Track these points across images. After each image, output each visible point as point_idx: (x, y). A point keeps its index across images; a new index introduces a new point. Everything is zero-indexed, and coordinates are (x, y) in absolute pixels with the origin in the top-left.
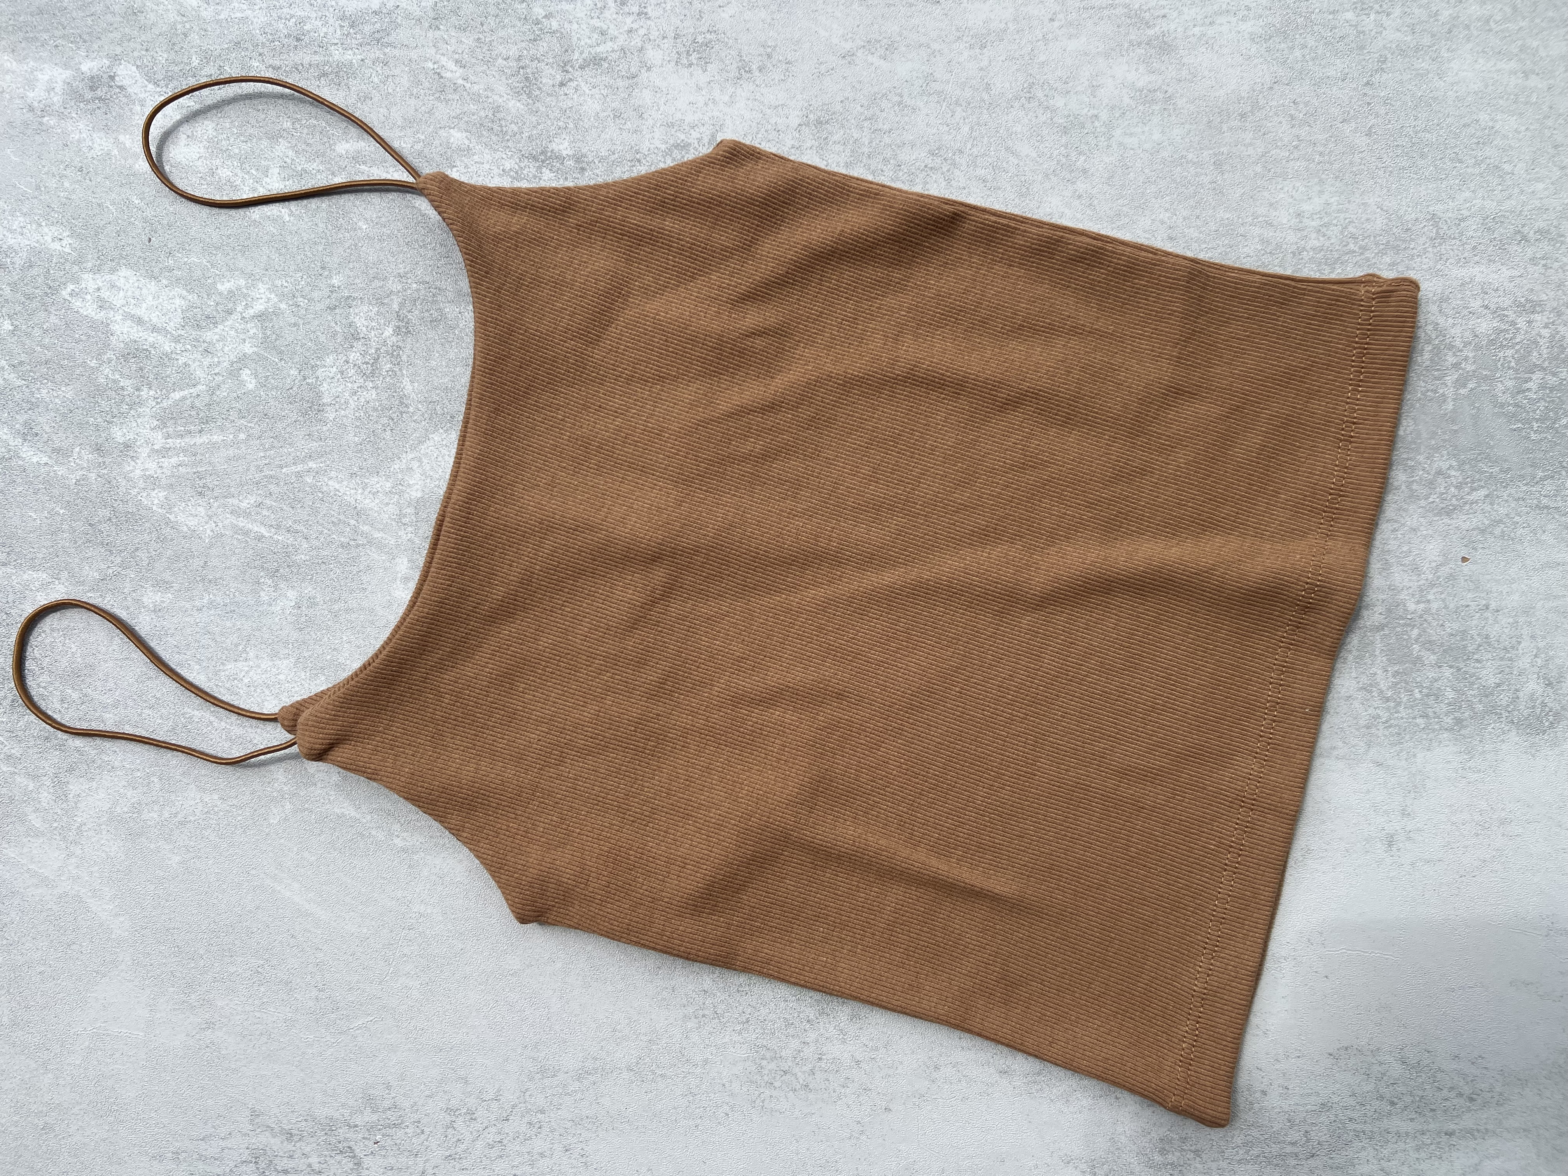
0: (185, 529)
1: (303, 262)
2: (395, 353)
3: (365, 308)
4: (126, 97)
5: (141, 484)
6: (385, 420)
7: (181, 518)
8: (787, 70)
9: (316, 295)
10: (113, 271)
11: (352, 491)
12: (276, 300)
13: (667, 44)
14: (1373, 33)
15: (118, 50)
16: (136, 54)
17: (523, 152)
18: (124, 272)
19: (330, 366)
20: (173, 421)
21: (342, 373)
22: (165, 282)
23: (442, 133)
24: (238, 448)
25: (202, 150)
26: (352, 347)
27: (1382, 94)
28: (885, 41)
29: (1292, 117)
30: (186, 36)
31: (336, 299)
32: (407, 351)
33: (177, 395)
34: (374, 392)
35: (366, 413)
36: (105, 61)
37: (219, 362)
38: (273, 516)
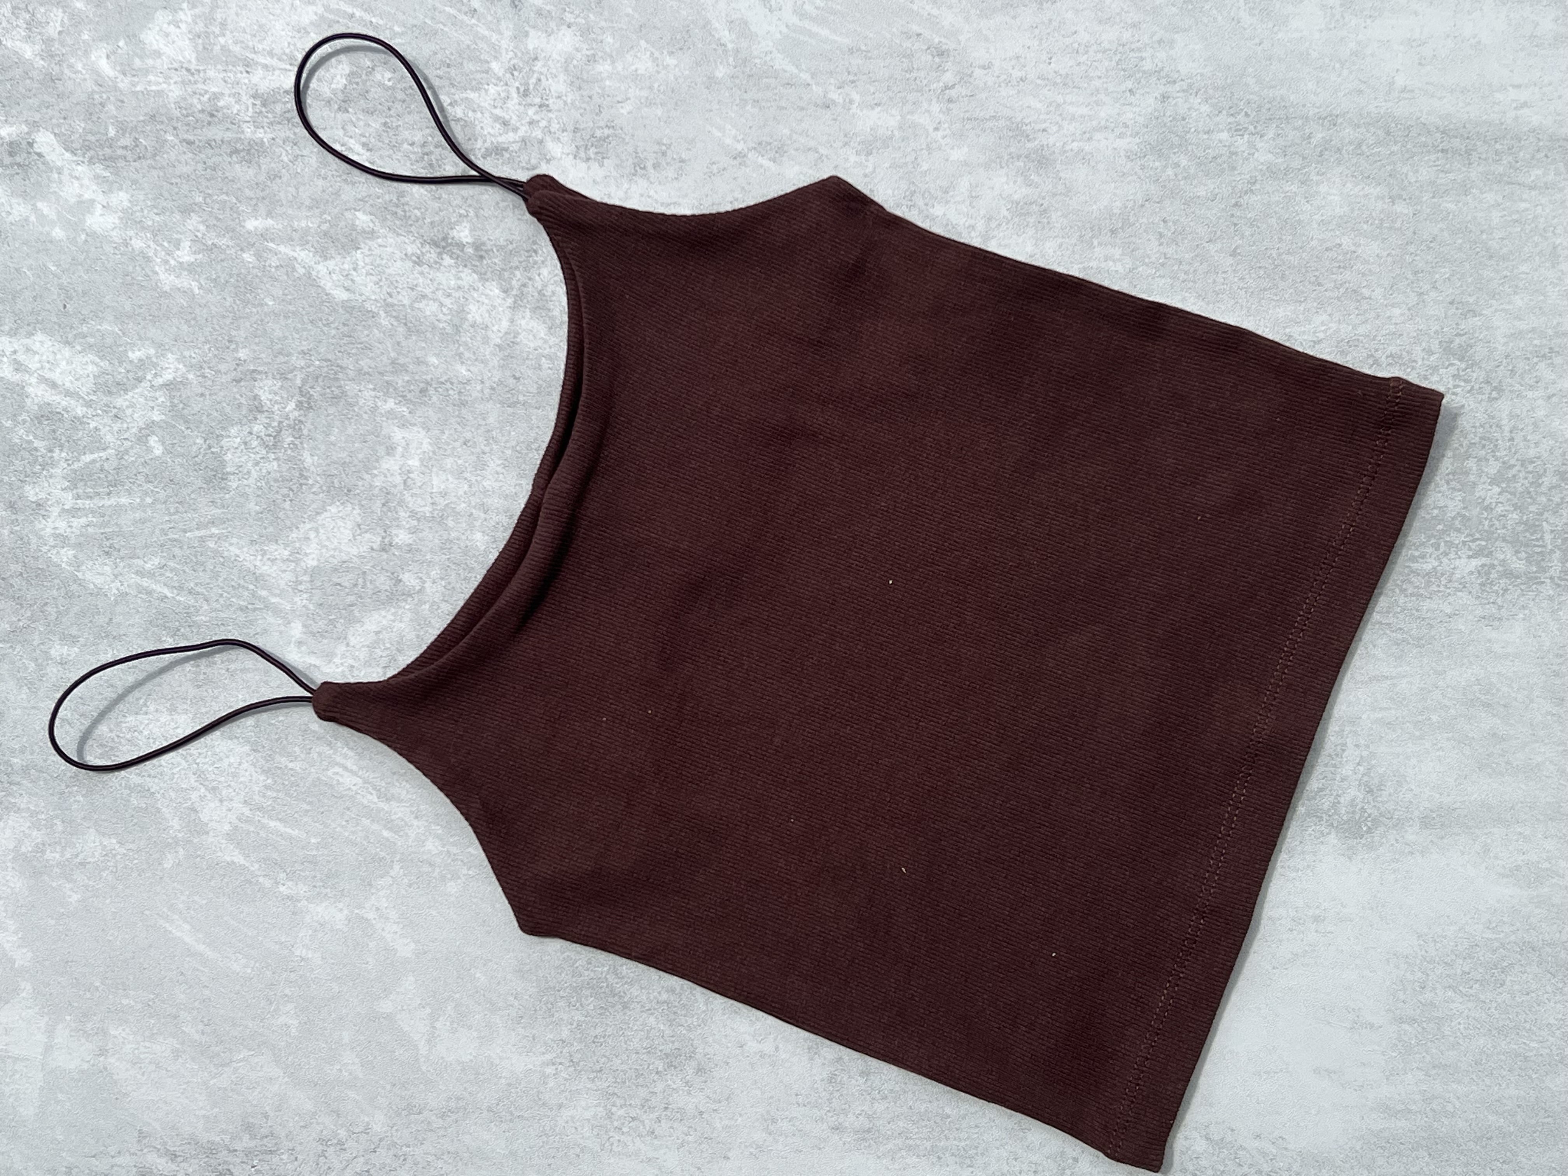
0: (92, 586)
1: (211, 334)
2: (296, 427)
3: (270, 382)
4: (44, 164)
5: (52, 542)
6: (285, 491)
7: (89, 576)
8: (681, 168)
9: (223, 367)
10: (30, 335)
11: (252, 557)
12: (184, 370)
13: (565, 137)
14: (1246, 154)
15: (37, 116)
16: (54, 121)
17: (425, 238)
18: (39, 336)
19: (234, 436)
20: (82, 483)
21: (245, 443)
22: (79, 348)
23: (348, 215)
24: (144, 511)
25: (117, 221)
26: (256, 419)
27: (1249, 216)
28: (776, 143)
29: (1161, 235)
30: (102, 105)
31: (242, 373)
32: (308, 425)
33: (88, 458)
34: (275, 464)
35: (267, 483)
36: (23, 126)
37: (128, 428)
38: (175, 578)
